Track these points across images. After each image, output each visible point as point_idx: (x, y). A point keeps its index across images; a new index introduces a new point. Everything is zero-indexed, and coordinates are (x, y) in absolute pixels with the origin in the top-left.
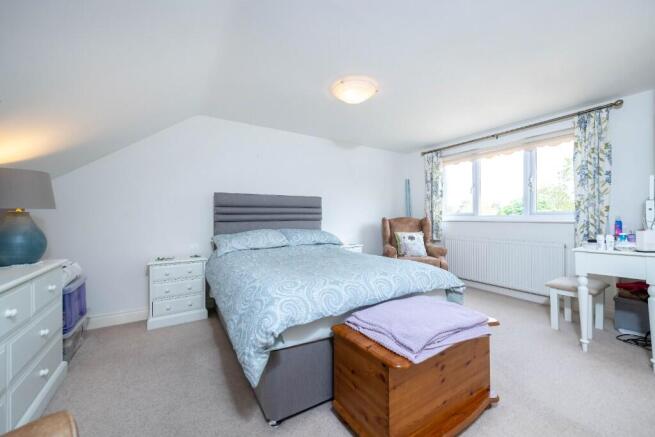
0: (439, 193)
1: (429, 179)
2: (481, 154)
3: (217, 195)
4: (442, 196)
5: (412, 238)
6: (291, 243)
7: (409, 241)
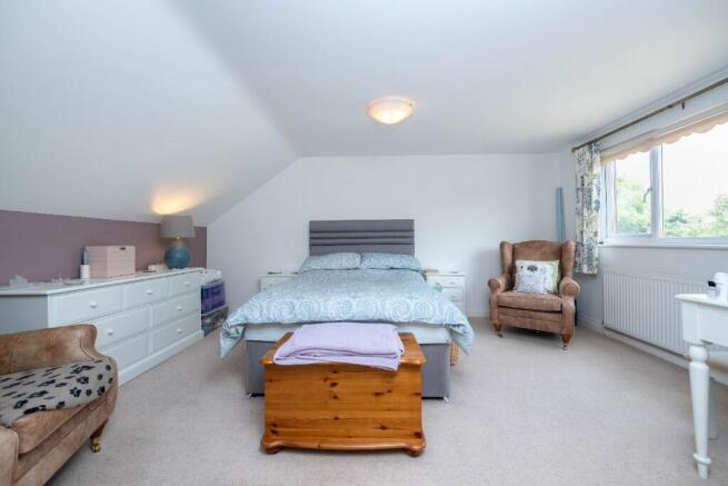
0: (594, 205)
1: (579, 185)
2: (662, 138)
3: (311, 223)
4: (597, 209)
5: (533, 269)
6: (363, 266)
7: (529, 273)
